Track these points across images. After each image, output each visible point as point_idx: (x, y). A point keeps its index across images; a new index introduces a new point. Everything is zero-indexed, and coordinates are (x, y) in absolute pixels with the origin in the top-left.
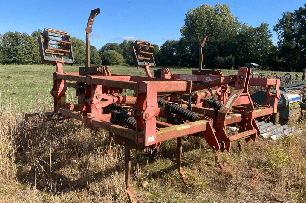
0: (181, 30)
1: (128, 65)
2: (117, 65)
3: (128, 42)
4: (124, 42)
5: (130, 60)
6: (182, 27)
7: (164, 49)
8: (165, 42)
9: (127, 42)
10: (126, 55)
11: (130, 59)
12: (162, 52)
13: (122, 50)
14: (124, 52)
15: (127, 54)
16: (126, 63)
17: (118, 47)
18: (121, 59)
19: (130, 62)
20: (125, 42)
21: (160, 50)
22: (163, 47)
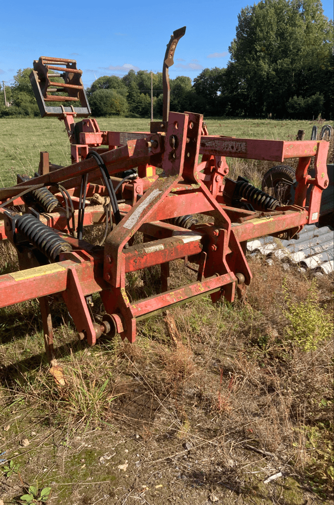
0: (229, 47)
1: (137, 115)
2: (117, 116)
3: (136, 74)
4: (129, 74)
5: (140, 106)
6: (232, 43)
7: (200, 84)
8: (201, 72)
9: (134, 74)
10: (133, 97)
11: (139, 104)
12: (196, 89)
13: (127, 87)
14: (129, 93)
15: (135, 95)
16: (133, 113)
17: (120, 83)
18: (124, 104)
19: (140, 110)
20: (131, 73)
21: (194, 86)
22: (198, 80)
